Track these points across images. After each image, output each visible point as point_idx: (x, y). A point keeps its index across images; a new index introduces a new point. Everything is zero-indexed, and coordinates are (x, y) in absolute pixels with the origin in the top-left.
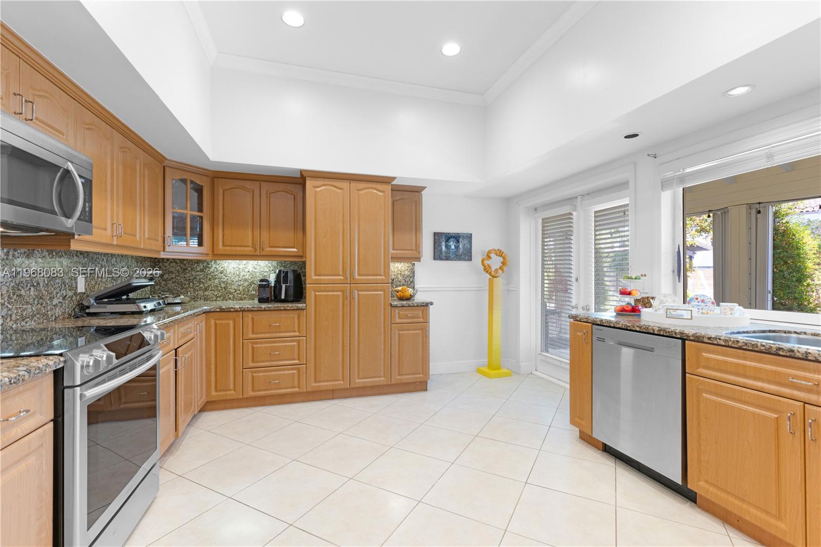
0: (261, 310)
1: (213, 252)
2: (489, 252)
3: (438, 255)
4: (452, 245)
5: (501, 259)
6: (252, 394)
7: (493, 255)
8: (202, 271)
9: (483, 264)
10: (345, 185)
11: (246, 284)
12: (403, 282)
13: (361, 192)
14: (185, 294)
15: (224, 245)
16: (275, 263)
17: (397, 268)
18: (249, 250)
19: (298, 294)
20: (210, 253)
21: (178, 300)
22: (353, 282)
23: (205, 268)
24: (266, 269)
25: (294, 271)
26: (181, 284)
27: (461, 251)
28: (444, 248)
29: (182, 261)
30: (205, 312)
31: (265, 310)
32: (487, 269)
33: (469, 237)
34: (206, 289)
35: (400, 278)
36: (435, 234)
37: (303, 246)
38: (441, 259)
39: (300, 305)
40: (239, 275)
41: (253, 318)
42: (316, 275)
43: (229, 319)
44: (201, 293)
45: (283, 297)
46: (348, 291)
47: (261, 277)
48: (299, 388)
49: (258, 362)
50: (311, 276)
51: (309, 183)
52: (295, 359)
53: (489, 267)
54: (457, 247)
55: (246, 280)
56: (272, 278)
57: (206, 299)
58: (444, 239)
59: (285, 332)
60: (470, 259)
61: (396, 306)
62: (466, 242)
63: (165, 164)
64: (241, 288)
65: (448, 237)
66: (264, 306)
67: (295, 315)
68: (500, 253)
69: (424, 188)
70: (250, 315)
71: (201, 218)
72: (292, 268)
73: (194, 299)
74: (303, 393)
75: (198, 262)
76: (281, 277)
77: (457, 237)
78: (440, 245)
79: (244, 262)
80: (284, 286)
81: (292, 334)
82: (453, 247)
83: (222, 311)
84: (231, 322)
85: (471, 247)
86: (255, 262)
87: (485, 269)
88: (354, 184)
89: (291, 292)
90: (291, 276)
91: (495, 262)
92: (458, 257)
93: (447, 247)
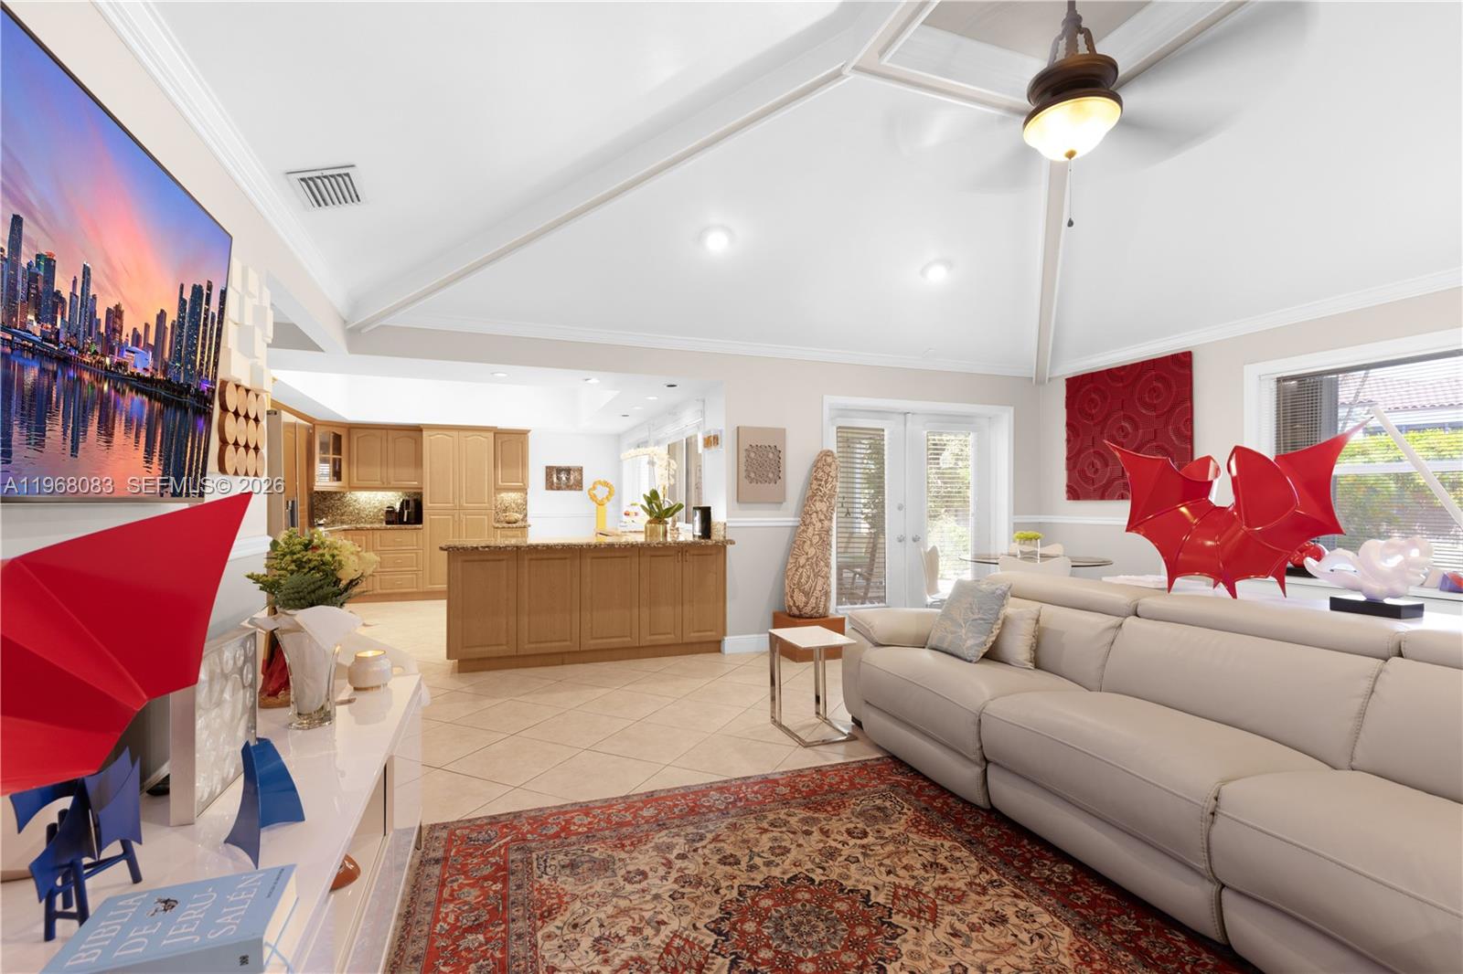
0: (386, 529)
1: (349, 483)
2: (595, 483)
3: (550, 486)
4: (563, 477)
5: (608, 489)
6: (380, 591)
7: (599, 486)
8: (339, 500)
9: (589, 494)
10: (455, 433)
11: (376, 510)
12: (516, 509)
13: (468, 439)
14: (327, 517)
15: (358, 480)
16: (400, 493)
17: (509, 497)
18: (378, 483)
19: (417, 517)
20: (347, 486)
21: (321, 522)
22: (462, 508)
23: (342, 497)
24: (393, 499)
25: (415, 500)
26: (322, 510)
27: (572, 482)
28: (555, 480)
29: (322, 492)
30: (345, 530)
31: (390, 529)
32: (593, 498)
33: (580, 470)
34: (342, 515)
35: (513, 505)
36: (547, 467)
37: (421, 479)
38: (552, 489)
39: (418, 526)
40: (369, 503)
41: (380, 536)
42: (431, 503)
43: (362, 535)
44: (338, 517)
45: (405, 520)
46: (456, 516)
47: (389, 505)
48: (417, 588)
49: (384, 568)
50: (426, 504)
51: (425, 433)
52: (412, 567)
53: (595, 496)
54: (568, 479)
55: (375, 507)
56: (397, 507)
57: (343, 523)
58: (555, 471)
59: (407, 546)
60: (581, 490)
61: (497, 528)
62: (577, 474)
63: (315, 422)
64: (372, 514)
65: (559, 470)
66: (389, 526)
67: (414, 532)
68: (606, 484)
69: (529, 431)
70: (379, 532)
71: (340, 459)
72: (415, 497)
73: (333, 523)
74: (420, 592)
75: (336, 493)
76: (405, 504)
77: (568, 470)
78: (551, 477)
79: (374, 493)
80: (406, 512)
81: (411, 548)
82: (564, 479)
83: (357, 529)
84: (364, 538)
85: (582, 479)
86: (383, 493)
87: (591, 498)
88: (462, 433)
89: (412, 515)
90: (412, 504)
91: (601, 492)
92: (569, 487)
93: (558, 478)
